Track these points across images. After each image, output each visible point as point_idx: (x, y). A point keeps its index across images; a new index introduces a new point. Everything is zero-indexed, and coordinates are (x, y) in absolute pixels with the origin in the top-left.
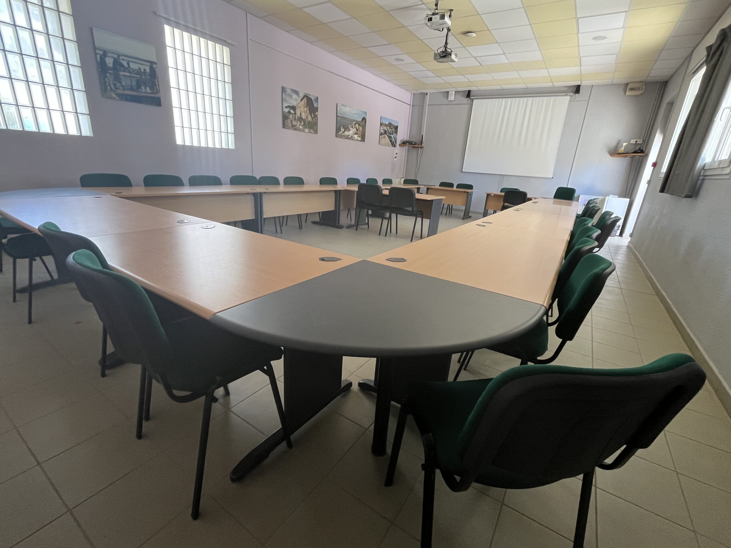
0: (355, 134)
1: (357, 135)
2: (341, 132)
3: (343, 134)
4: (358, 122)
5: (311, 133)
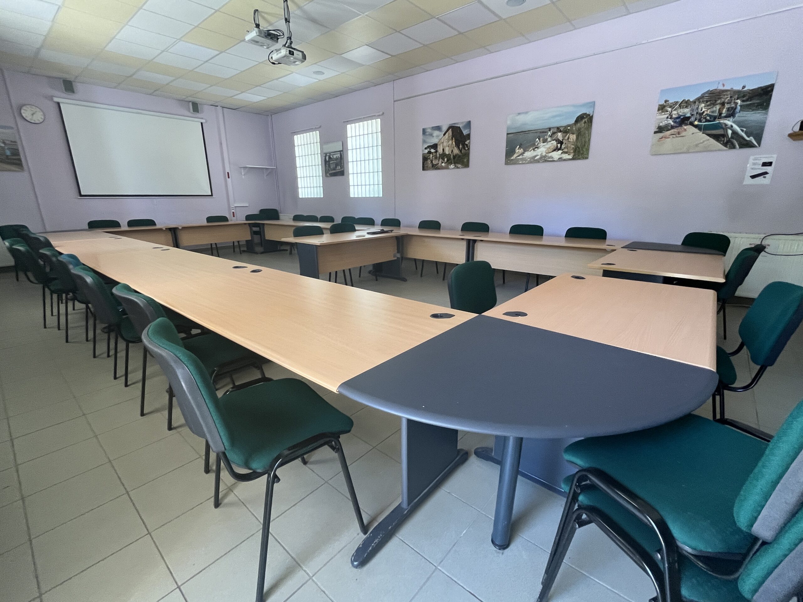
0: (554, 150)
1: (560, 152)
2: (515, 156)
3: (521, 157)
4: (562, 129)
5: (459, 168)
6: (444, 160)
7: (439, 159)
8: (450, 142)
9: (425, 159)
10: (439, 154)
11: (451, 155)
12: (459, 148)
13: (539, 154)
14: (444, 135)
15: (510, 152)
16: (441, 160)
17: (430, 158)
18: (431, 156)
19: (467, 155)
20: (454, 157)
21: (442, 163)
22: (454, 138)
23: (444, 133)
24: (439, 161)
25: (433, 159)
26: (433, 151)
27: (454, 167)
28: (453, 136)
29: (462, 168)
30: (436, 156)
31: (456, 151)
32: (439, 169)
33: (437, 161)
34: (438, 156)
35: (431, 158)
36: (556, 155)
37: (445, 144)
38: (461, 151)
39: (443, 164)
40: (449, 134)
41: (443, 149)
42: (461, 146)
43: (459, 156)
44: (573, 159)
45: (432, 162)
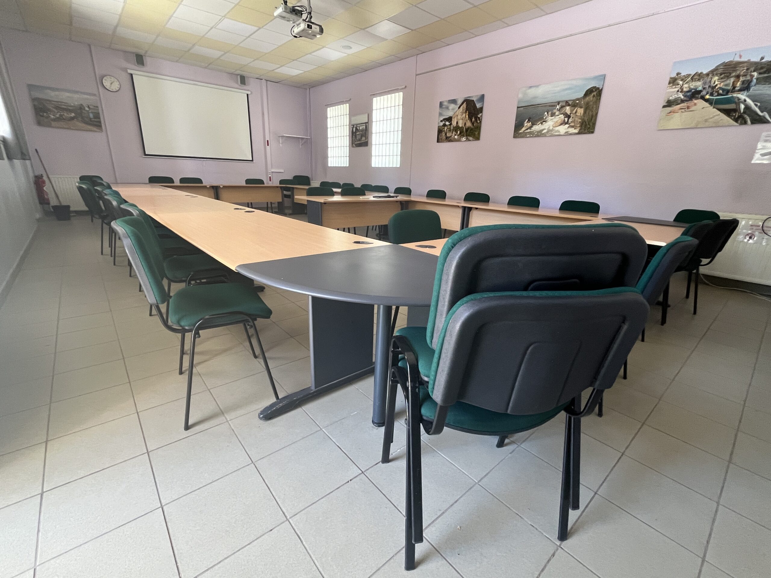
0: (561, 124)
1: (567, 125)
2: (524, 129)
3: (529, 131)
4: (570, 102)
5: (470, 140)
6: (457, 133)
7: (453, 131)
8: (464, 115)
9: (440, 131)
10: (453, 127)
11: (463, 128)
12: (471, 120)
13: (547, 128)
14: (459, 108)
15: (518, 126)
16: (454, 133)
17: (444, 131)
18: (446, 129)
19: (479, 128)
20: (467, 130)
21: (455, 135)
22: (467, 111)
23: (458, 106)
24: (452, 133)
25: (448, 132)
26: (447, 123)
27: (466, 139)
28: (467, 109)
29: (473, 140)
30: (450, 128)
31: (469, 124)
32: (452, 141)
33: (451, 133)
34: (452, 129)
35: (446, 131)
36: (563, 129)
37: (459, 117)
38: (473, 124)
39: (456, 137)
40: (463, 107)
41: (457, 122)
42: (473, 119)
43: (472, 129)
44: (579, 133)
45: (446, 134)
